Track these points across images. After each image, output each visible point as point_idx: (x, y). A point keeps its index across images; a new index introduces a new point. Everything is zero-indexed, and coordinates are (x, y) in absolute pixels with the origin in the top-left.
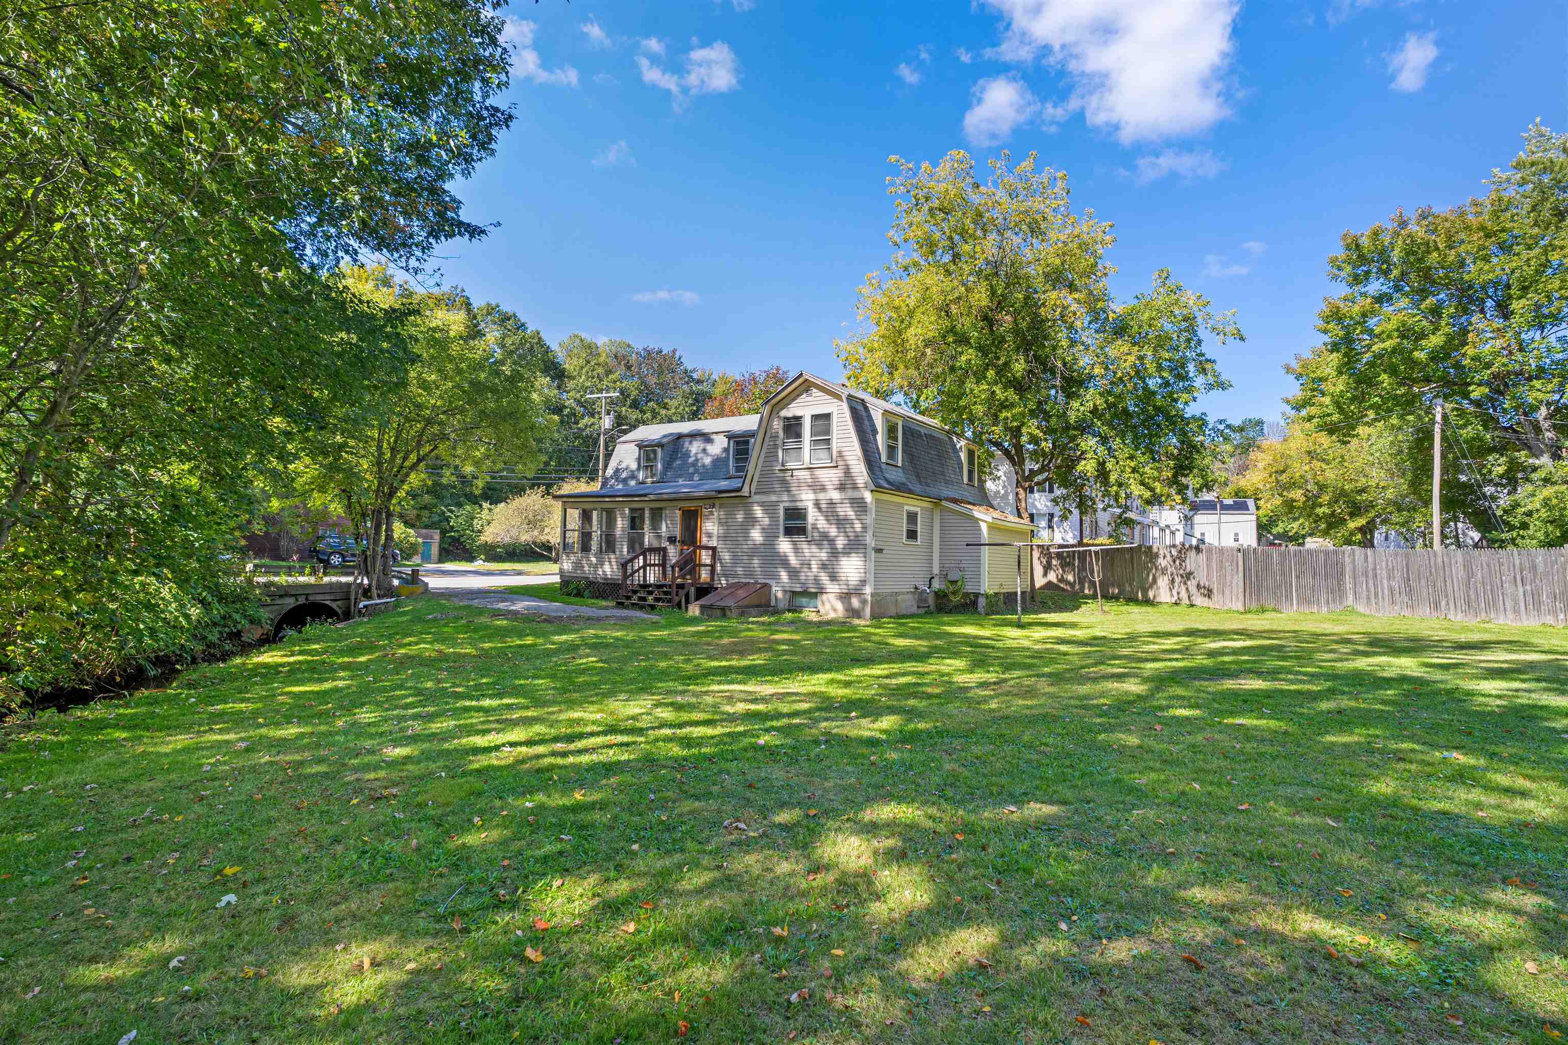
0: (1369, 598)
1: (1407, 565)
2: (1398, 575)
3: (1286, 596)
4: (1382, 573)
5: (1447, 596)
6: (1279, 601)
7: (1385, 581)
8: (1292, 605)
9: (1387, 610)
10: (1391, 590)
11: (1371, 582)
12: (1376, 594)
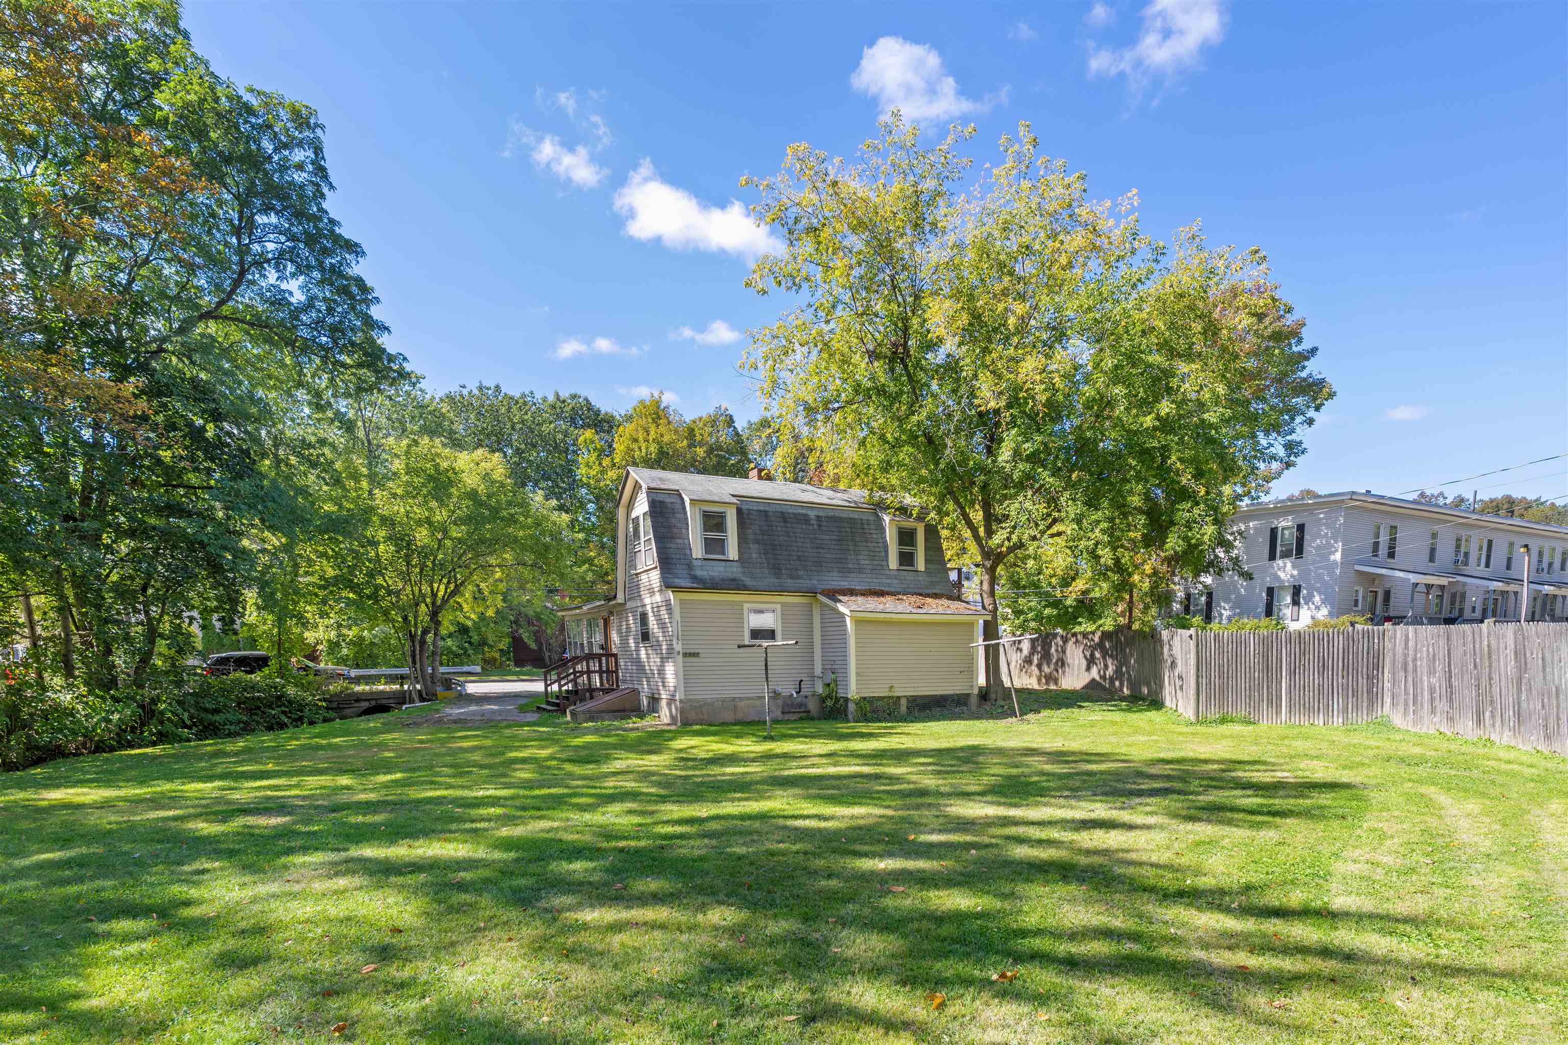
0: (1406, 705)
1: (1449, 651)
2: (1439, 668)
3: (1270, 701)
4: (1422, 664)
5: (1492, 702)
6: (1257, 708)
7: (1425, 678)
8: (1279, 712)
9: (1426, 721)
10: (1432, 691)
11: (1410, 679)
12: (1415, 697)
